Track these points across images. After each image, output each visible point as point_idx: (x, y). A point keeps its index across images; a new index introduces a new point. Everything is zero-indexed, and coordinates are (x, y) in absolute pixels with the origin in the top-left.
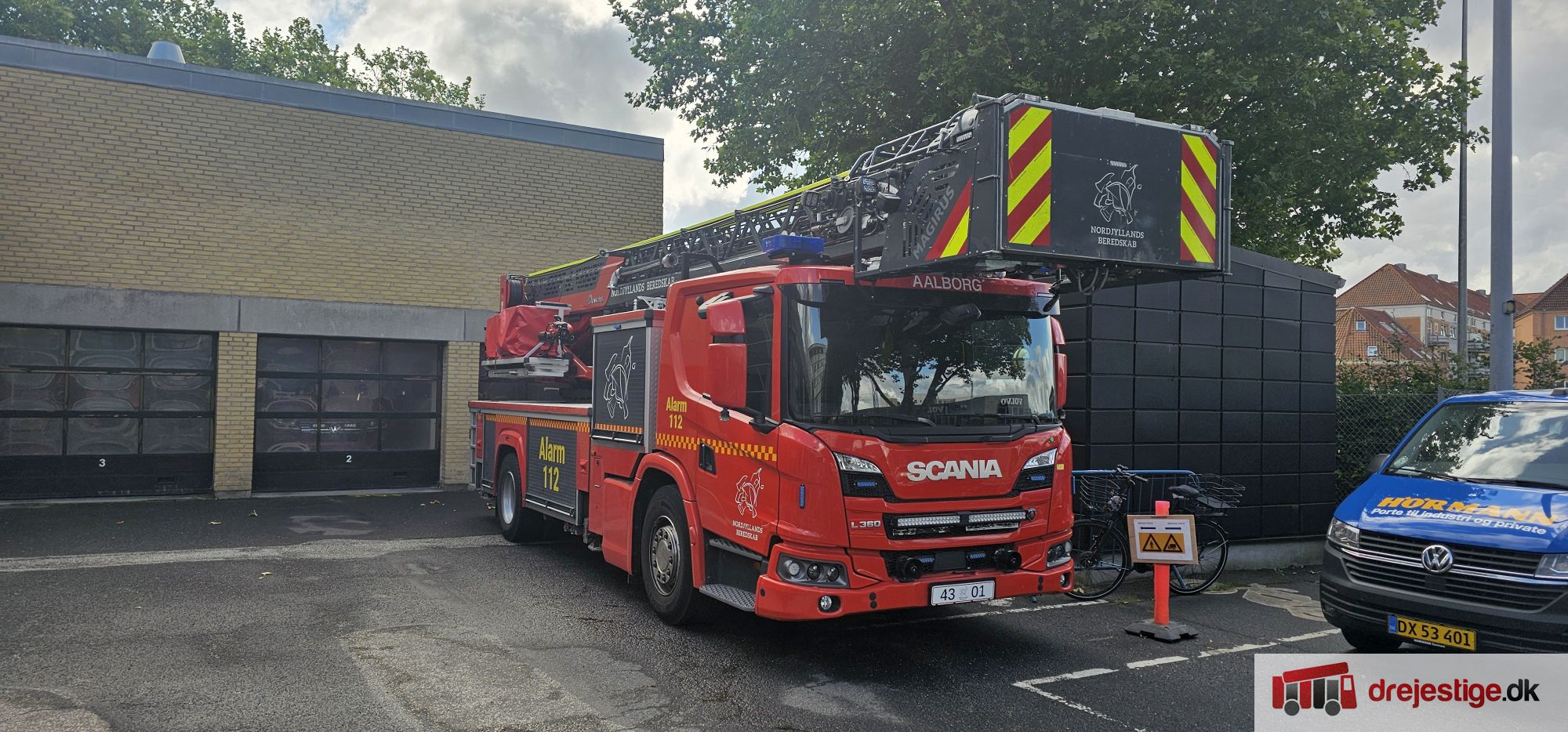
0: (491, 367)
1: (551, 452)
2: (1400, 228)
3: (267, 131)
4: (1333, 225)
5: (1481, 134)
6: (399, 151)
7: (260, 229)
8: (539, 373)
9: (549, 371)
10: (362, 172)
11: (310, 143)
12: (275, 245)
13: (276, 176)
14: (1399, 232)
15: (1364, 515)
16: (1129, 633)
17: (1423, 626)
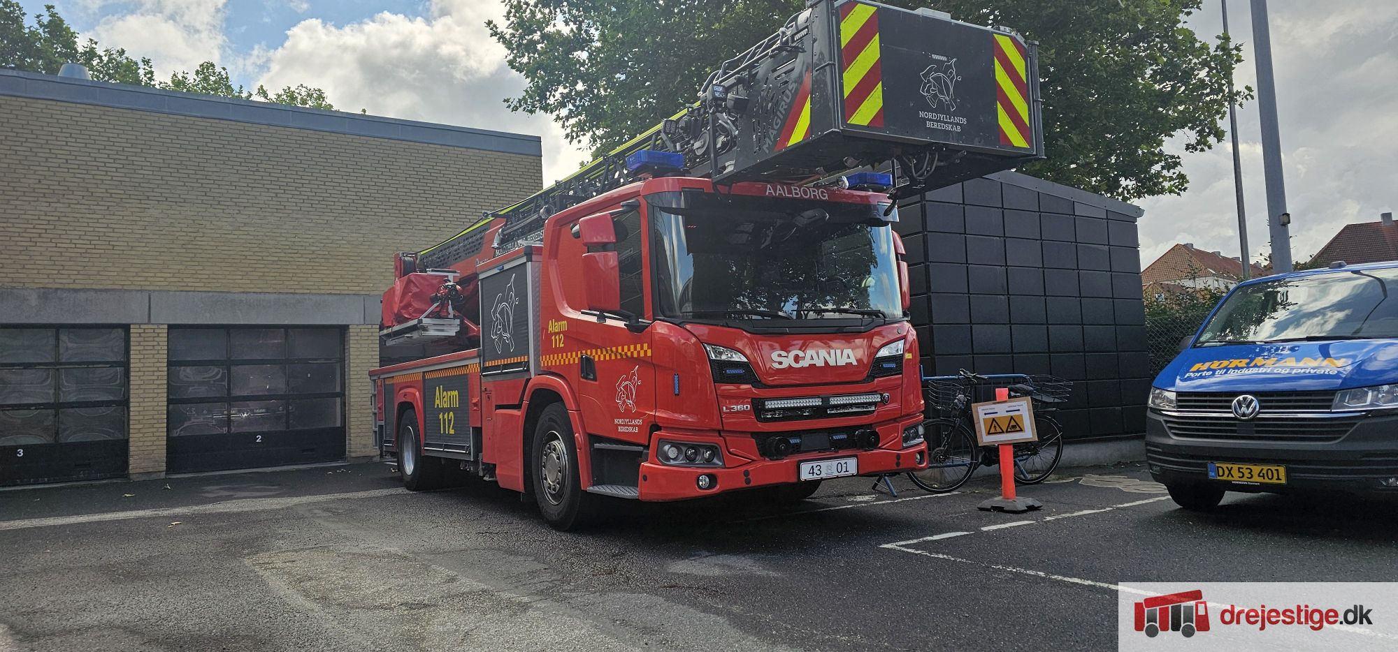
0: (388, 335)
1: (446, 399)
2: (1186, 185)
3: (172, 139)
4: (1130, 187)
5: (1247, 92)
6: (297, 153)
7: (167, 229)
8: (432, 333)
9: (442, 330)
10: (263, 174)
11: (212, 149)
12: (183, 242)
13: (182, 180)
14: (1185, 189)
15: (1178, 381)
16: (981, 509)
17: (1239, 468)
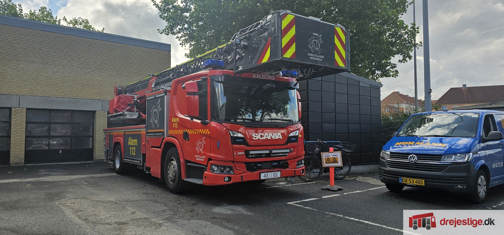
0: (111, 117)
1: (133, 142)
2: (398, 74)
3: (30, 38)
4: (379, 74)
5: (420, 44)
6: (78, 46)
7: (27, 72)
8: (128, 117)
9: (132, 116)
10: (65, 53)
11: (46, 43)
12: (33, 77)
13: (33, 54)
14: (397, 76)
15: (391, 148)
16: (322, 189)
17: (409, 180)
